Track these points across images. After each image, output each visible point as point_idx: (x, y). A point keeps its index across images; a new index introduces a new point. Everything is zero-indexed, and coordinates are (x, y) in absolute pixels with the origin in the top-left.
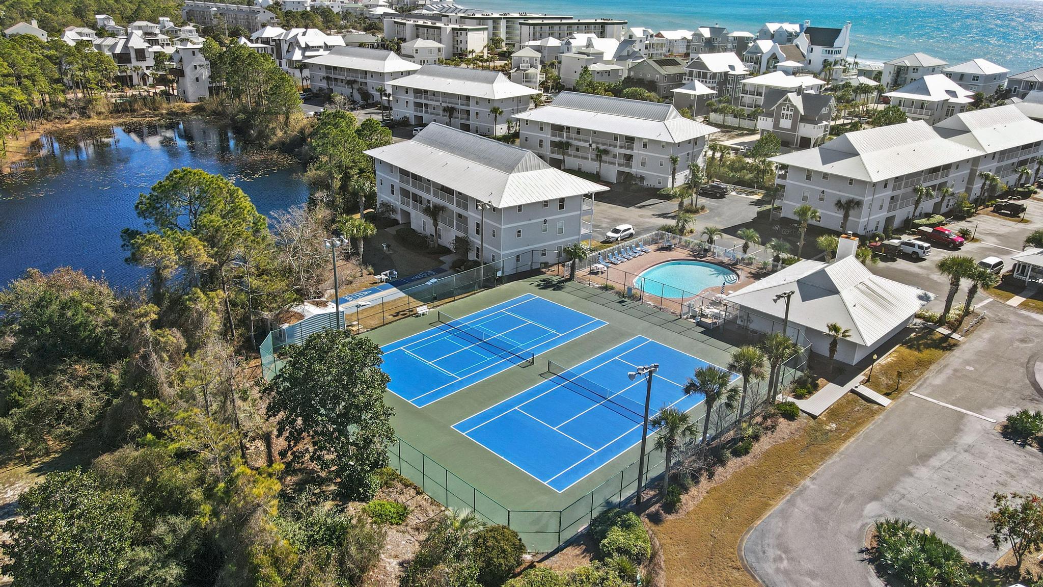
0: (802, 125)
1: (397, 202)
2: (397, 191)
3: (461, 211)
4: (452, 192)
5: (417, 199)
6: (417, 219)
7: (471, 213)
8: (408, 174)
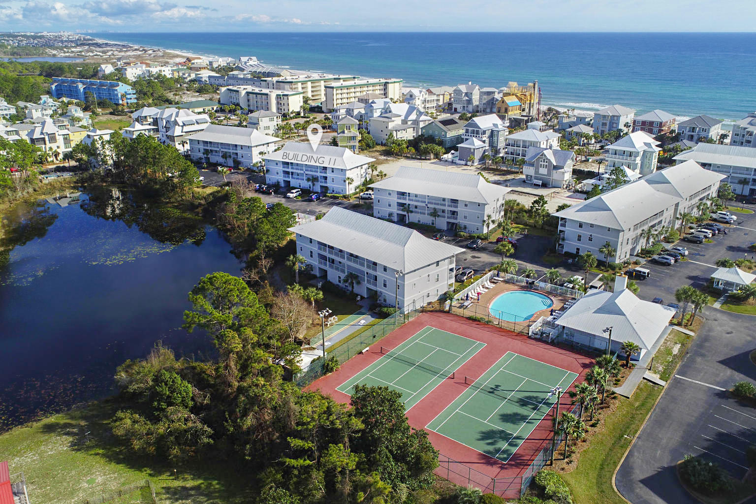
0: (555, 171)
1: (315, 262)
2: (315, 255)
3: (371, 272)
4: (363, 259)
5: (333, 261)
6: (334, 276)
7: (379, 273)
8: (325, 245)
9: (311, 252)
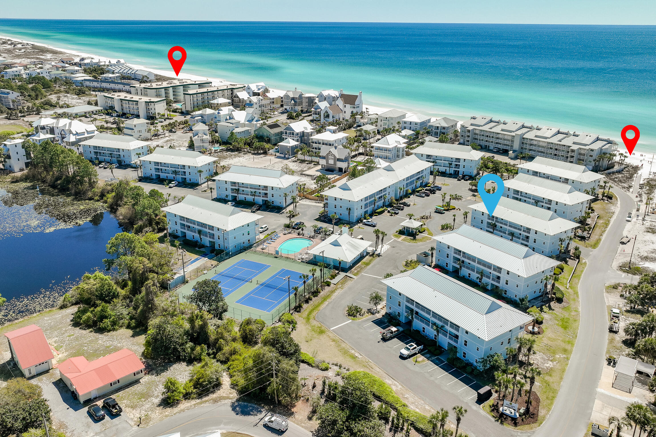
0: (338, 162)
1: (178, 228)
2: (178, 224)
3: (211, 231)
4: (206, 225)
5: (189, 227)
6: (190, 235)
7: (215, 232)
8: (184, 218)
9: (176, 222)
